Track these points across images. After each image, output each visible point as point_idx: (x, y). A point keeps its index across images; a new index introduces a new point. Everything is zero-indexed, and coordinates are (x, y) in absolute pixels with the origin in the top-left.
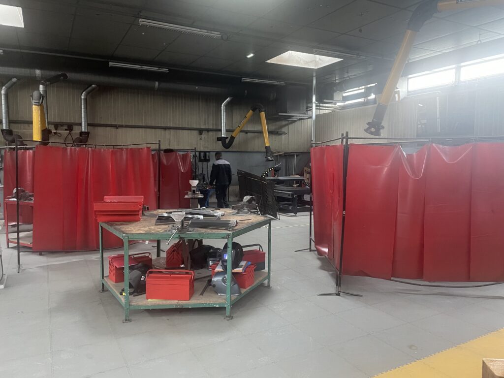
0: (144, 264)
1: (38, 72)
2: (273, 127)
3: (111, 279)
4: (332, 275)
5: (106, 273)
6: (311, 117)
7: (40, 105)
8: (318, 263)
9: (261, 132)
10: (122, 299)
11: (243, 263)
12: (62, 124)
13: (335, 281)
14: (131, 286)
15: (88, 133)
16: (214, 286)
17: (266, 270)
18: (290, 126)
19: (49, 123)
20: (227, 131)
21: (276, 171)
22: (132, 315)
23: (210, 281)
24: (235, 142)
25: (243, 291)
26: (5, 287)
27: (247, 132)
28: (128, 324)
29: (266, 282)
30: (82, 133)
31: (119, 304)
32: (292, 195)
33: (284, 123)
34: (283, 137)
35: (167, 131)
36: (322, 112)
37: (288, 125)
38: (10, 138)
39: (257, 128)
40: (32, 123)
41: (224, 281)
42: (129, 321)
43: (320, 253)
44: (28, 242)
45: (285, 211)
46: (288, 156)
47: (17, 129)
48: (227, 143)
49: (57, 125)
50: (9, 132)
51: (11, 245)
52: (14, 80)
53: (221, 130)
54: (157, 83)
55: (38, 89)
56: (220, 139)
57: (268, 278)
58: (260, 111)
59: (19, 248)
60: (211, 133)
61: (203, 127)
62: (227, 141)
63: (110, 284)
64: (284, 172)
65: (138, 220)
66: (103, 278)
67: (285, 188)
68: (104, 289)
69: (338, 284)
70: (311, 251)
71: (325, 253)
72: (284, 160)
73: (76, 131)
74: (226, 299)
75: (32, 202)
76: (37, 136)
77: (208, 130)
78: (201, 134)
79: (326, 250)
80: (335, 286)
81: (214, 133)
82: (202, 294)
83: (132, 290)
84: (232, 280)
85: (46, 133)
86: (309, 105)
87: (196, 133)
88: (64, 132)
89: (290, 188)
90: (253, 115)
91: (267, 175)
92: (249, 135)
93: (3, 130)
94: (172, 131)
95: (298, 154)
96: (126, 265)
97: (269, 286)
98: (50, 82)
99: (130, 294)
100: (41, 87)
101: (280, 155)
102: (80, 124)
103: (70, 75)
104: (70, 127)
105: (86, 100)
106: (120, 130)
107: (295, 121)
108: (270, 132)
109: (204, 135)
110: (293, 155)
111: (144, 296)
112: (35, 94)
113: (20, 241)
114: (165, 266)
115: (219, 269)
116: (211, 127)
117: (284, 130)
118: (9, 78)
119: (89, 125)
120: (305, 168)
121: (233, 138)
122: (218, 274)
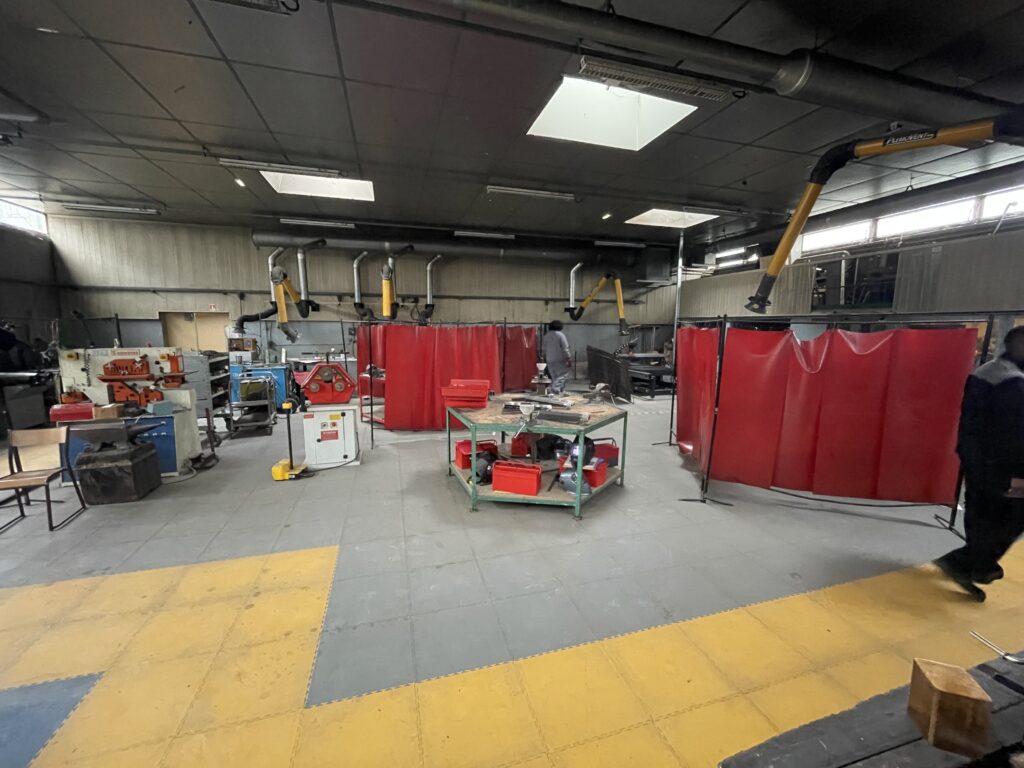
0: (490, 452)
1: (387, 245)
2: (629, 295)
3: (458, 465)
4: (697, 477)
5: (453, 457)
6: (675, 284)
7: (390, 279)
8: (679, 460)
9: (615, 302)
10: (470, 487)
11: (595, 460)
12: (409, 297)
13: (700, 483)
14: (477, 475)
15: (433, 306)
16: (563, 483)
17: (619, 467)
18: (649, 294)
19: (398, 296)
20: (576, 300)
21: (632, 347)
22: (478, 505)
23: (558, 476)
24: (584, 313)
25: (594, 490)
26: (361, 463)
27: (598, 301)
28: (474, 514)
29: (619, 480)
30: (427, 306)
31: (466, 492)
32: (650, 376)
33: (642, 290)
34: (641, 307)
35: (511, 302)
36: (690, 277)
37: (647, 292)
38: (362, 311)
39: (610, 297)
40: (381, 295)
41: (573, 478)
42: (476, 510)
43: (683, 451)
44: (379, 418)
45: (640, 393)
46: (646, 328)
47: (369, 303)
48: (575, 315)
49: (404, 298)
50: (360, 306)
51: (365, 419)
52: (365, 253)
53: (568, 300)
54: (502, 251)
55: (387, 263)
56: (568, 310)
57: (622, 476)
58: (615, 278)
59: (372, 422)
60: (558, 304)
61: (550, 297)
62: (576, 312)
63: (457, 469)
64: (640, 349)
65: (483, 407)
66: (450, 461)
67: (642, 367)
68: (451, 474)
69: (704, 488)
70: (671, 444)
71: (688, 450)
72: (640, 334)
73: (422, 303)
74: (575, 498)
75: (383, 379)
76: (386, 312)
77: (555, 300)
78: (547, 304)
79: (690, 447)
80: (700, 490)
81: (561, 303)
82: (549, 490)
83: (479, 479)
84: (583, 478)
85: (394, 307)
86: (674, 269)
87: (542, 303)
88: (410, 304)
89: (647, 367)
90: (607, 283)
91: (620, 352)
92: (602, 305)
93: (355, 304)
94: (517, 302)
95: (658, 327)
96: (474, 451)
97: (622, 485)
98: (397, 254)
99: (477, 483)
100: (390, 260)
101: (637, 328)
102: (425, 297)
103: (417, 246)
104: (416, 300)
105: (431, 271)
106: (464, 302)
107: (655, 288)
108: (626, 302)
109: (551, 305)
110: (651, 328)
111: (490, 486)
112: (385, 268)
113: (374, 417)
114: (510, 454)
115: (568, 464)
116: (558, 297)
117: (643, 298)
118: (360, 251)
119: (434, 297)
120: (666, 344)
121: (582, 309)
122: (567, 470)
